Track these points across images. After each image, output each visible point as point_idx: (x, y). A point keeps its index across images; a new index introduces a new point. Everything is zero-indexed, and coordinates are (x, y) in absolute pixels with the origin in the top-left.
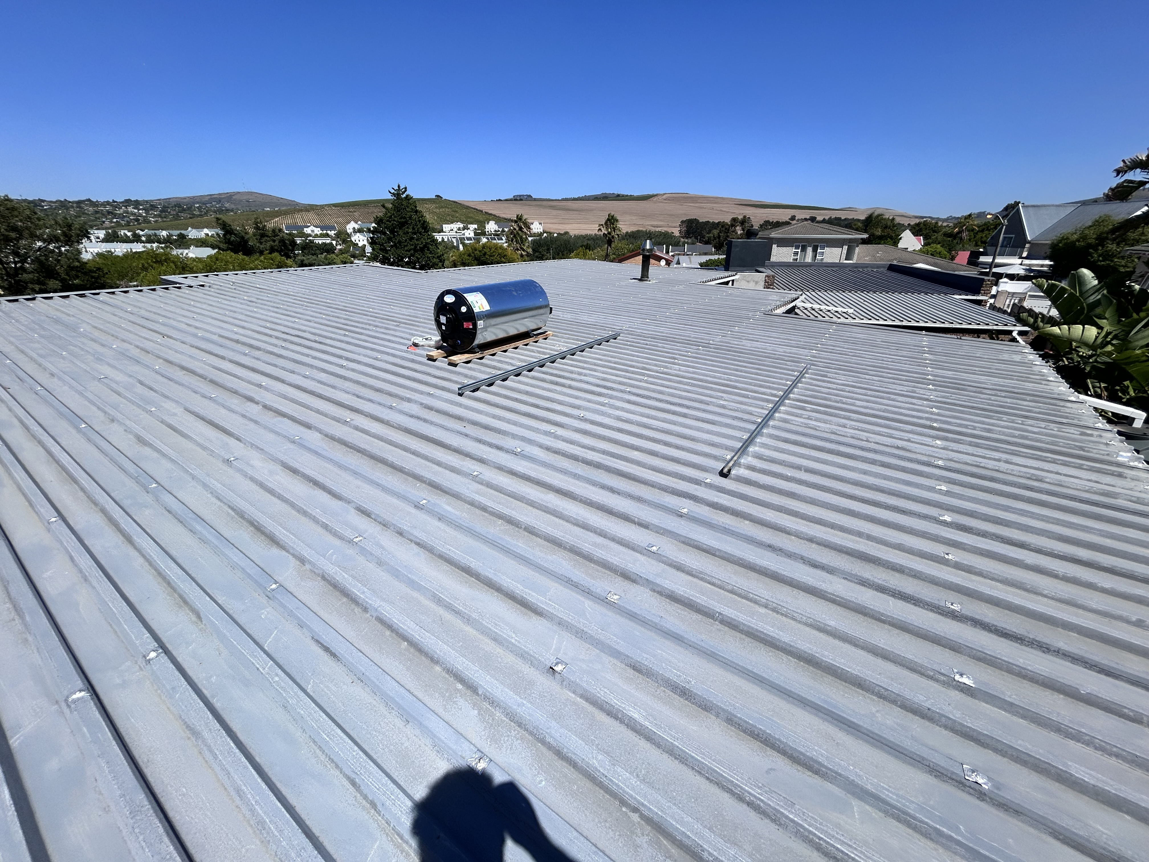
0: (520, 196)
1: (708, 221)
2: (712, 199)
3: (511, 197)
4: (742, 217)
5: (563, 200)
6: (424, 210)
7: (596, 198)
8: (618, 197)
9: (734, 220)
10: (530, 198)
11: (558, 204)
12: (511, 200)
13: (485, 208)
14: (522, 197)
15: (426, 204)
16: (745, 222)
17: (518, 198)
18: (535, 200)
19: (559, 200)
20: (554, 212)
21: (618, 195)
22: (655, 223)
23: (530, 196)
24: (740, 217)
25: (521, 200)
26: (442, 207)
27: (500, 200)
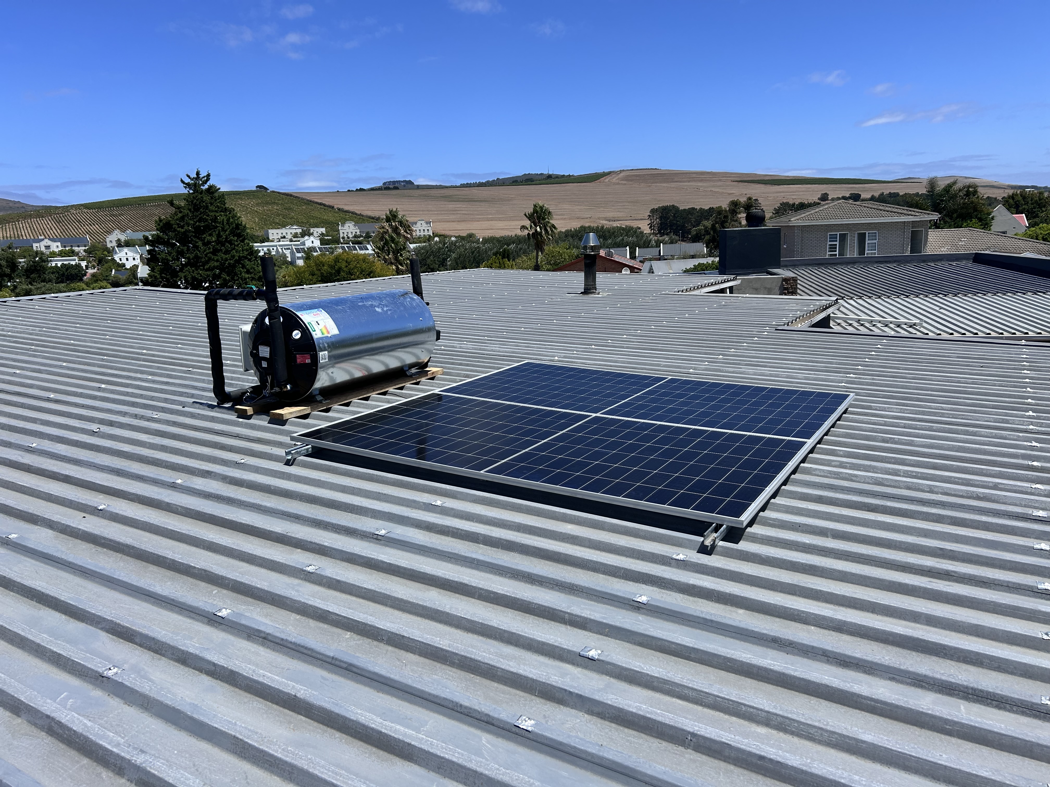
0: (394, 182)
1: (693, 209)
2: (694, 176)
3: (380, 184)
4: (745, 199)
5: (463, 186)
6: (237, 209)
7: (515, 182)
8: (550, 179)
9: (735, 205)
10: (410, 186)
11: (458, 193)
12: (379, 189)
13: (338, 203)
14: (397, 185)
15: (241, 199)
16: (752, 206)
17: (391, 186)
18: (418, 187)
19: (456, 187)
20: (451, 206)
21: (550, 177)
22: (610, 215)
23: (410, 182)
24: (743, 200)
25: (396, 188)
26: (267, 203)
27: (361, 190)
